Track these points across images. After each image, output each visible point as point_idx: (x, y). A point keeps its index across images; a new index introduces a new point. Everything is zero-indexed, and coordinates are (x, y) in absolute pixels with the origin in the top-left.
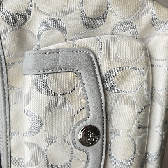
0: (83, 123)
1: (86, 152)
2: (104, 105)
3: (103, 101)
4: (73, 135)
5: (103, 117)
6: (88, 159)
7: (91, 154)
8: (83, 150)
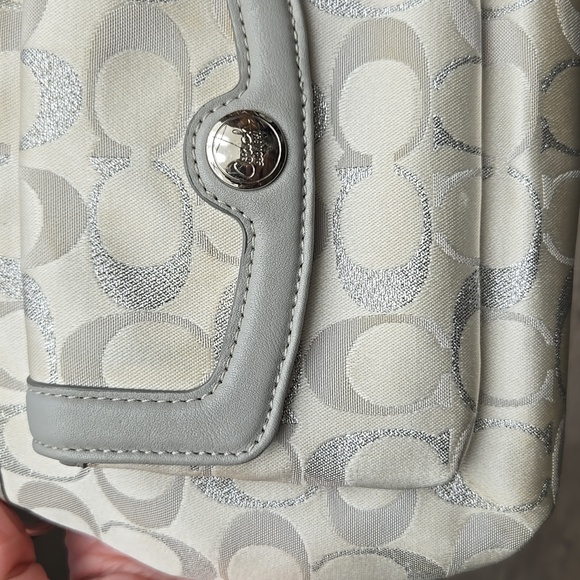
0: (224, 105)
1: (238, 216)
2: (301, 48)
3: (300, 34)
4: (189, 145)
5: (301, 91)
6: (248, 247)
7: (257, 227)
8: (226, 208)
